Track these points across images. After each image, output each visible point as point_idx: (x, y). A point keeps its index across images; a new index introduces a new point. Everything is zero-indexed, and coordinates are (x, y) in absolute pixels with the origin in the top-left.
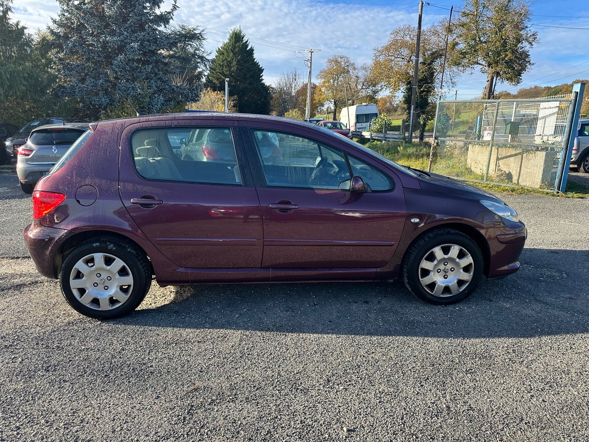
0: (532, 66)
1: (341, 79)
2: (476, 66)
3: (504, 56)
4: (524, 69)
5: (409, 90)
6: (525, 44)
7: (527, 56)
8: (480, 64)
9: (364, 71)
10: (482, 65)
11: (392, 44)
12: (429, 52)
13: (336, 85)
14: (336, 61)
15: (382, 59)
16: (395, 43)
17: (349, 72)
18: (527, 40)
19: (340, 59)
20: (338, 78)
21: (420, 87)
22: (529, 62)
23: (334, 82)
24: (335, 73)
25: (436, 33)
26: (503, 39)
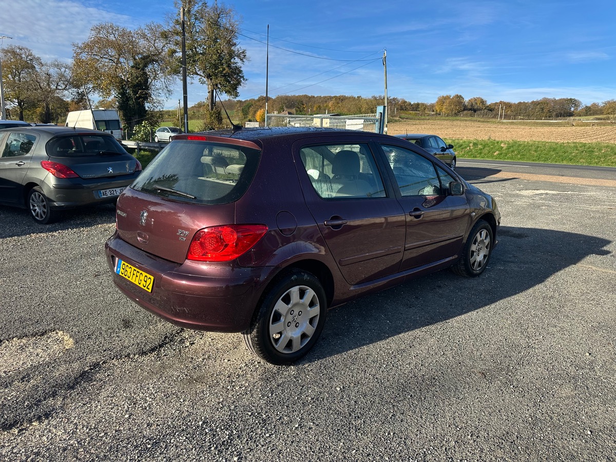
0: (246, 82)
1: (24, 75)
2: (195, 76)
3: (221, 69)
4: (239, 83)
5: (123, 94)
6: (237, 60)
7: (240, 71)
8: (198, 75)
9: (56, 69)
10: (201, 75)
11: (94, 42)
12: (140, 56)
13: (17, 82)
14: (14, 53)
15: (84, 56)
16: (98, 41)
17: (35, 67)
18: (238, 56)
19: (18, 50)
20: (20, 74)
21: (135, 92)
22: (243, 77)
23: (14, 78)
24: (14, 67)
25: (144, 36)
26: (218, 53)
